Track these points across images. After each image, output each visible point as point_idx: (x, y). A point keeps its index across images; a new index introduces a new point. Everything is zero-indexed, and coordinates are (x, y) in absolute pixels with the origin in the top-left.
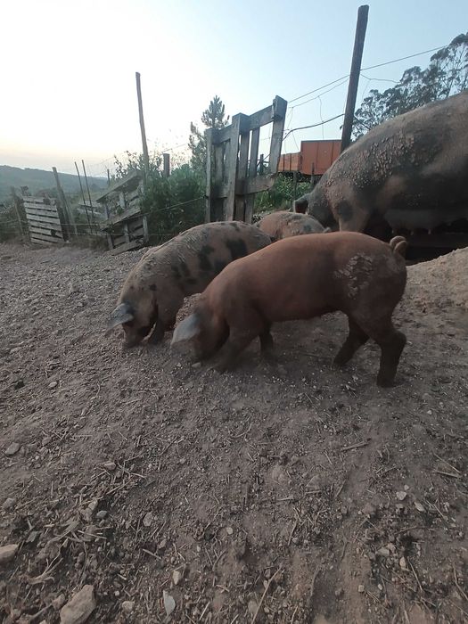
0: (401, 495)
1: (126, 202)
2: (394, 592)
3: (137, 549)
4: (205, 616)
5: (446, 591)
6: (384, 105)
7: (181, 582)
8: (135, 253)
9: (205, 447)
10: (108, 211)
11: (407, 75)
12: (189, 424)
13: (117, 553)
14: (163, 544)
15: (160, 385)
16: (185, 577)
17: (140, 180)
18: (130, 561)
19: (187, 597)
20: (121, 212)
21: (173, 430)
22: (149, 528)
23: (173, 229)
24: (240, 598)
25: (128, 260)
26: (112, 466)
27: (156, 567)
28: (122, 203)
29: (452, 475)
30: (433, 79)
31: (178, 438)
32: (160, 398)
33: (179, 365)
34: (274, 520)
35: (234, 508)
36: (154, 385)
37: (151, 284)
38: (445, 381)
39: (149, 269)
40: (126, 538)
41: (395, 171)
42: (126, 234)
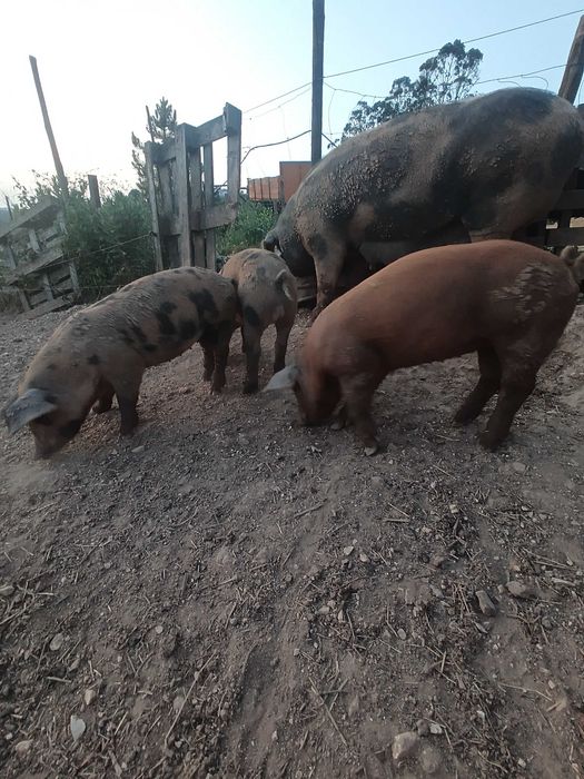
0: (347, 551)
1: (41, 244)
2: (329, 646)
3: (39, 679)
4: (121, 729)
5: (378, 631)
6: (376, 121)
7: (94, 701)
8: (61, 314)
9: (139, 544)
10: (14, 255)
11: (396, 86)
12: (121, 521)
13: (11, 691)
14: (74, 666)
15: (86, 481)
16: (100, 694)
17: (56, 212)
18: (29, 695)
19: (100, 715)
20: (34, 257)
21: (98, 532)
22: (58, 652)
23: (114, 279)
24: (165, 698)
25: (51, 324)
26: (8, 590)
27: (65, 693)
28: (34, 245)
29: (401, 520)
30: (424, 93)
31: (105, 539)
32: (84, 497)
33: (115, 452)
34: (212, 606)
35: (167, 604)
36: (78, 481)
37: (91, 355)
38: (410, 427)
39: (83, 334)
40: (25, 671)
41: (364, 198)
42: (47, 288)
